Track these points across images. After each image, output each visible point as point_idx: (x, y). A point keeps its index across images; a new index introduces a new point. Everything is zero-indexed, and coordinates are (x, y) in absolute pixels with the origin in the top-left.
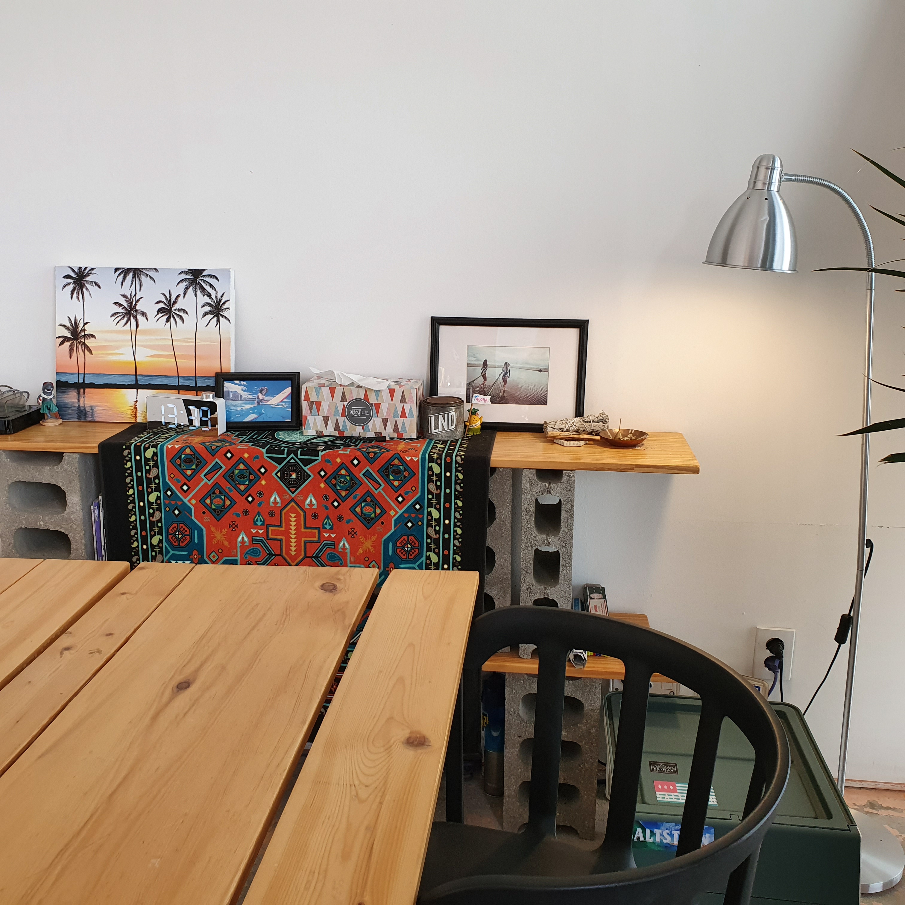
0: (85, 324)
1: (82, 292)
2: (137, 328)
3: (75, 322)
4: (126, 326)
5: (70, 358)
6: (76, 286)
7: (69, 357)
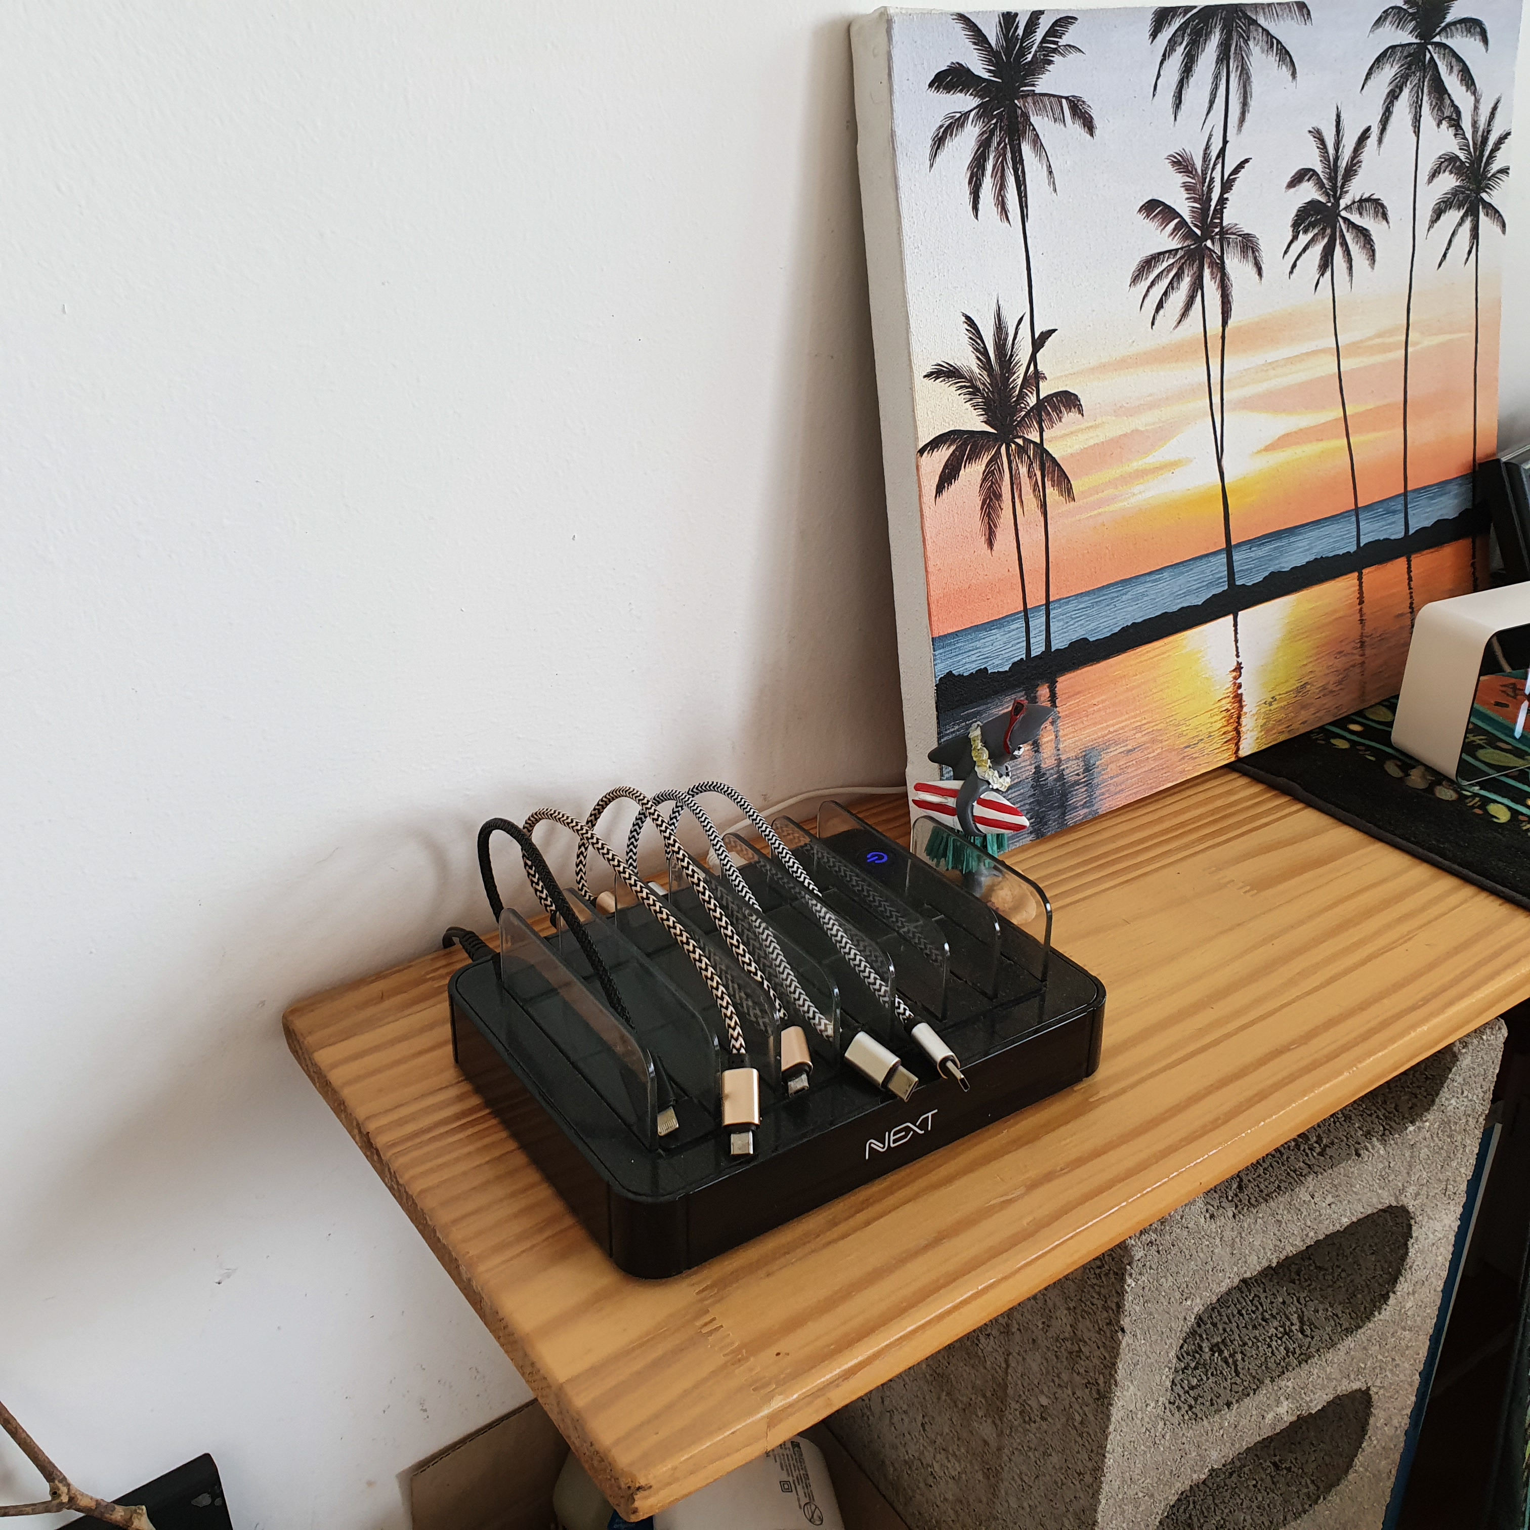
0: (1038, 343)
1: (1018, 161)
2: (1225, 323)
3: (1000, 345)
4: (1186, 322)
5: (991, 544)
6: (992, 133)
7: (982, 541)
